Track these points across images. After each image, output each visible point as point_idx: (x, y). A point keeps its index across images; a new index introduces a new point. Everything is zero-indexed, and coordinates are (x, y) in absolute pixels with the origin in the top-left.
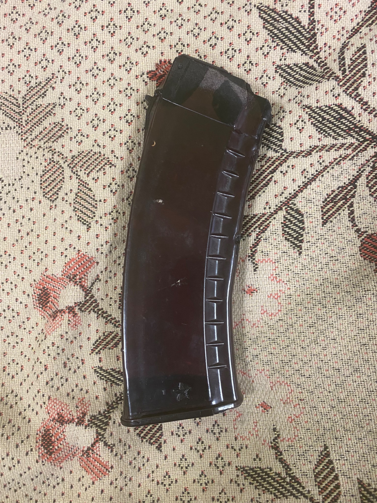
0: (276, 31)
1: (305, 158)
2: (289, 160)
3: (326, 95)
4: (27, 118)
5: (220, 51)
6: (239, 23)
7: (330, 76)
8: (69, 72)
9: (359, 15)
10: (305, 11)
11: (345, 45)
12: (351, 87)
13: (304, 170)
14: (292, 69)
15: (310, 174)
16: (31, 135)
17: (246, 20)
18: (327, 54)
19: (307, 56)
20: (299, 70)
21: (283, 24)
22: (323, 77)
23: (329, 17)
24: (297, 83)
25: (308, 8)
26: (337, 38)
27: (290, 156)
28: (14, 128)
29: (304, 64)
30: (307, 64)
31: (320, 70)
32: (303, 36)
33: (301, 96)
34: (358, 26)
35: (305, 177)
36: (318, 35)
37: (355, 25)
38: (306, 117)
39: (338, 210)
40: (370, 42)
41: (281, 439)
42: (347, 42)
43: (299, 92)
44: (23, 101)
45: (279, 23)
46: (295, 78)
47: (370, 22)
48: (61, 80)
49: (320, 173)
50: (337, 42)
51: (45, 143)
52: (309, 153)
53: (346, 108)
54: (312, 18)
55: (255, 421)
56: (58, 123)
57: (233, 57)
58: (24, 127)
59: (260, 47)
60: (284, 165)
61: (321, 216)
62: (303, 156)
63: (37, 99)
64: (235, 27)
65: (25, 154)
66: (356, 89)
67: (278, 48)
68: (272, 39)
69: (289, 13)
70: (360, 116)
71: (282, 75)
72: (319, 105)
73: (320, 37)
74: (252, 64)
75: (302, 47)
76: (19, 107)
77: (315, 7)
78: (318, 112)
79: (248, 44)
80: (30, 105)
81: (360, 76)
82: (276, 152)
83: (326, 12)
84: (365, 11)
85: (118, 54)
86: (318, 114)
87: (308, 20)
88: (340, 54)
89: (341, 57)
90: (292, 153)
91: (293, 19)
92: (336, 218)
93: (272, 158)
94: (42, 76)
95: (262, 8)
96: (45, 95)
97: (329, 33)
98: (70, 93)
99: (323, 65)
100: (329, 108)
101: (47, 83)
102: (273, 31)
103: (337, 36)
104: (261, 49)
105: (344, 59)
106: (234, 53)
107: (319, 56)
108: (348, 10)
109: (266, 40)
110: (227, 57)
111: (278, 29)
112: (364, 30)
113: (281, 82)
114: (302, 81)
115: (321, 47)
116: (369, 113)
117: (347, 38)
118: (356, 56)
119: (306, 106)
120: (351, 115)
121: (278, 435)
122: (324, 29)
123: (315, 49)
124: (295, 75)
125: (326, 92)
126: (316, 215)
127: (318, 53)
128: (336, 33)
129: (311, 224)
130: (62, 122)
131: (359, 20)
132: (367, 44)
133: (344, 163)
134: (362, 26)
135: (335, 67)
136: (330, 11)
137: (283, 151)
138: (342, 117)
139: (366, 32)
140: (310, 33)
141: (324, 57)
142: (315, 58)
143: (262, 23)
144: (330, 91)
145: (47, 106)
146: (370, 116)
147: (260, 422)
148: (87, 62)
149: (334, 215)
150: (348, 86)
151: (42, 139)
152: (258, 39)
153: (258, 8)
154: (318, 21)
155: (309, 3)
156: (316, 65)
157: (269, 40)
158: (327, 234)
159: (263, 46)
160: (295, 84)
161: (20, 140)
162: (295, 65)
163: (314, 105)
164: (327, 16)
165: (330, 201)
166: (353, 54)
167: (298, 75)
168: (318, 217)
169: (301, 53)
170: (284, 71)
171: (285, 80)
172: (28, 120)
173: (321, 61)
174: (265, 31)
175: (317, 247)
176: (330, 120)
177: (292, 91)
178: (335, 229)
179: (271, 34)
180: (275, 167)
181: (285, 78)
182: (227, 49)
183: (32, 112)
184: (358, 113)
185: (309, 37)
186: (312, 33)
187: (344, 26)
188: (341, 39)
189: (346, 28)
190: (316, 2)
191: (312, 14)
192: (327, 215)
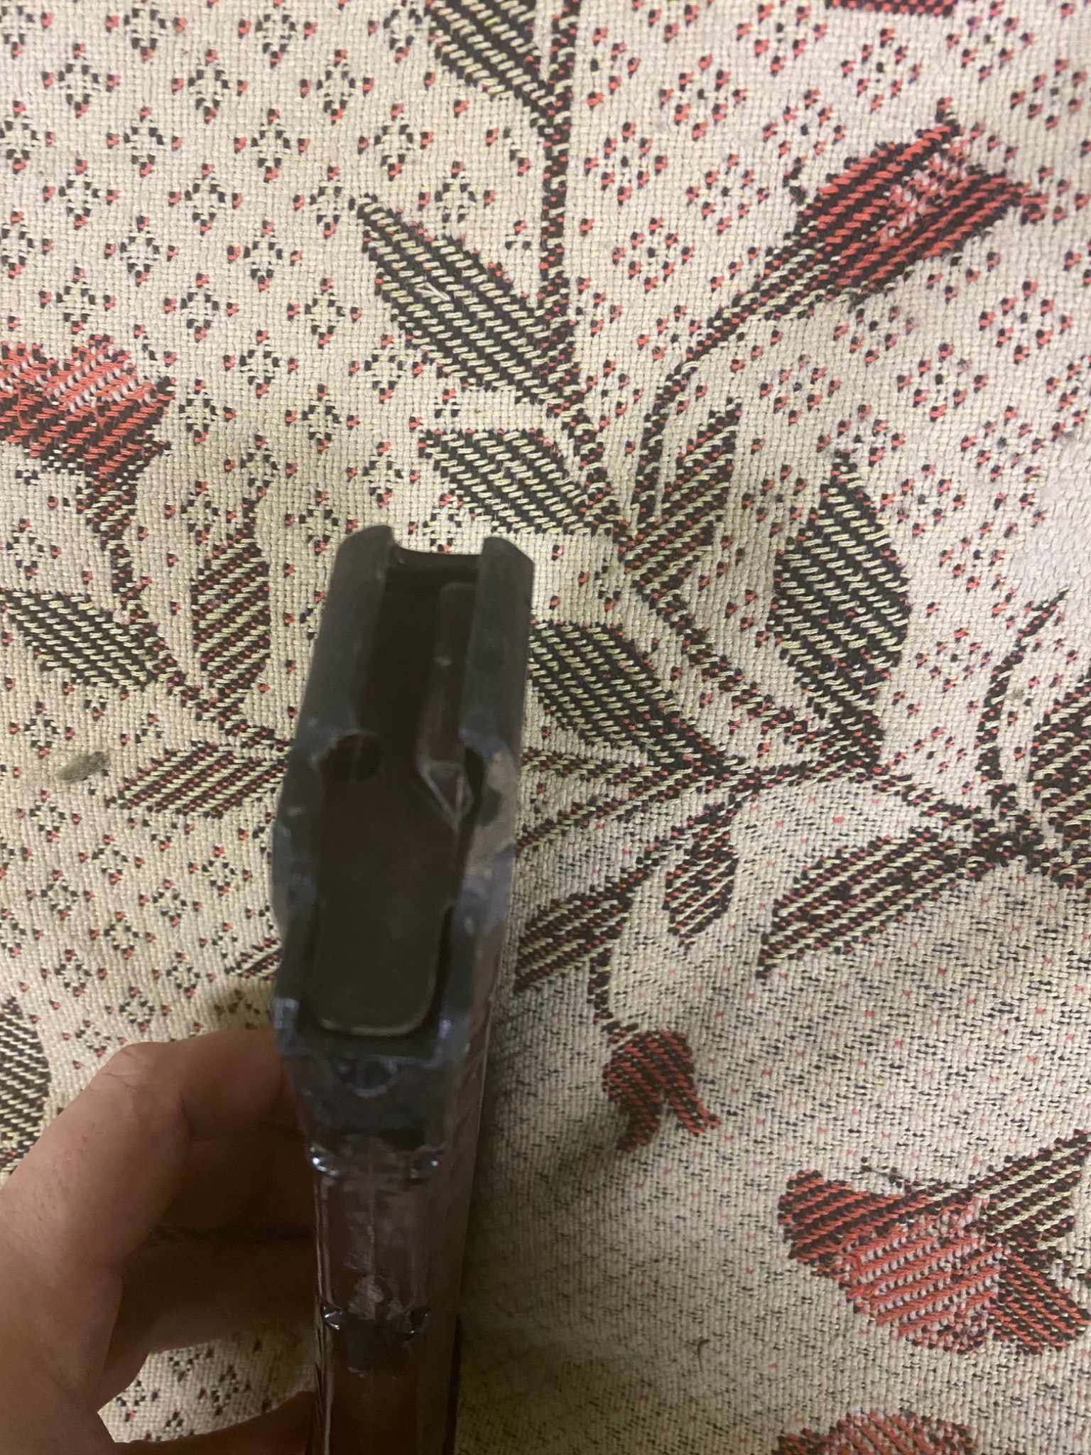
0: (419, 311)
5: (223, 353)
6: (292, 263)
7: (600, 518)
9: (746, 267)
10: (526, 245)
11: (677, 383)
12: (660, 574)
14: (482, 451)
17: (317, 256)
18: (609, 405)
19: (537, 406)
20: (508, 456)
21: (443, 286)
23: (624, 267)
24: (497, 505)
25: (538, 232)
26: (651, 346)
29: (523, 434)
30: (534, 437)
31: (576, 474)
32: (522, 333)
34: (737, 310)
36: (578, 332)
37: (726, 302)
39: (563, 962)
40: (756, 400)
42: (685, 370)
45: (431, 283)
46: (490, 484)
47: (781, 299)
49: (530, 837)
50: (649, 364)
53: (633, 642)
54: (552, 272)
57: (268, 380)
59: (361, 360)
64: (278, 275)
66: (676, 582)
67: (429, 371)
68: (404, 338)
69: (468, 247)
70: (673, 679)
71: (445, 469)
72: (556, 618)
73: (588, 339)
74: (336, 419)
75: (519, 372)
77: (567, 232)
79: (321, 347)
83: (613, 247)
84: (769, 251)
86: (551, 648)
87: (537, 276)
88: (650, 424)
91: (482, 270)
95: (374, 217)
97: (622, 325)
99: (591, 453)
100: (584, 633)
102: (411, 309)
103: (653, 338)
104: (368, 367)
105: (658, 451)
106: (270, 367)
107: (580, 411)
108: (697, 245)
109: (385, 337)
110: (245, 380)
111: (427, 305)
112: (756, 328)
113: (439, 493)
114: (512, 504)
115: (592, 374)
116: (706, 672)
117: (689, 352)
118: (699, 453)
120: (646, 669)
122: (603, 311)
123: (569, 383)
124: (492, 472)
125: (582, 575)
127: (579, 397)
128: (649, 329)
131: (742, 283)
132: (744, 409)
133: (598, 827)
134: (750, 310)
136: (628, 245)
138: (617, 671)
139: (759, 343)
140: (548, 324)
141: (598, 415)
142: (566, 416)
143: (372, 277)
146: (708, 684)
150: (651, 570)
152: (358, 331)
153: (361, 213)
154: (581, 281)
155: (545, 216)
156: (566, 446)
157: (396, 340)
164: (615, 262)
165: (545, 931)
166: (690, 441)
167: (501, 474)
169: (514, 394)
170: (453, 453)
171: (454, 486)
174: (380, 304)
179: (402, 319)
181: (453, 478)
182: (246, 349)
184: (672, 665)
185: (546, 339)
186: (556, 322)
187: (682, 303)
188: (669, 351)
189: (689, 311)
190: (573, 212)
191: (554, 257)
192: (529, 968)
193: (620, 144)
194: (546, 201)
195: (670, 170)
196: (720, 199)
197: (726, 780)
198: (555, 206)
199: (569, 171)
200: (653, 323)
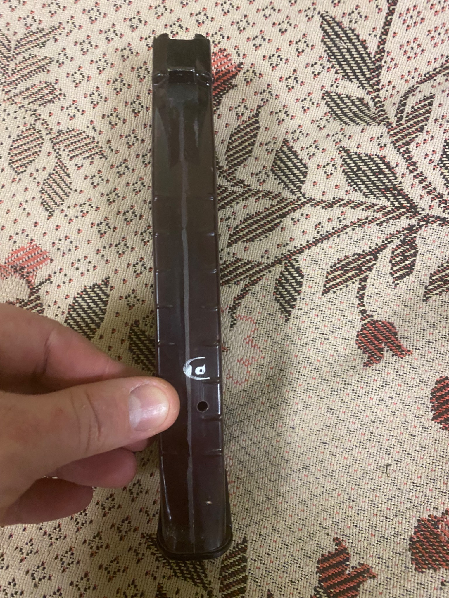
0: (335, 50)
1: (324, 210)
2: (305, 207)
3: (371, 141)
4: (14, 67)
5: (264, 54)
6: (294, 28)
7: (382, 121)
8: (80, 26)
9: (439, 60)
10: (375, 36)
11: (412, 90)
12: (402, 140)
13: (320, 224)
14: (343, 101)
15: (325, 230)
16: (15, 88)
17: (303, 26)
18: (388, 94)
19: (364, 90)
20: (351, 104)
21: (345, 43)
22: (374, 119)
23: (402, 52)
24: (344, 118)
25: (380, 33)
26: (405, 79)
27: (307, 203)
29: (358, 98)
30: (361, 100)
31: (374, 111)
32: (366, 65)
33: (343, 134)
34: (434, 72)
35: (318, 232)
36: (383, 69)
37: (431, 70)
38: (339, 162)
39: (347, 280)
40: (440, 94)
42: (415, 87)
43: (342, 129)
44: (16, 45)
45: (341, 41)
46: (343, 112)
48: (68, 33)
49: (336, 232)
50: (404, 84)
51: (29, 103)
52: (330, 205)
53: (389, 163)
54: (381, 47)
56: (51, 83)
57: (277, 65)
58: (9, 76)
59: (311, 63)
60: (298, 211)
61: (324, 283)
62: (323, 207)
63: (33, 47)
64: (288, 31)
65: (2, 110)
66: (408, 143)
67: (333, 71)
68: (327, 58)
69: (356, 32)
70: (402, 177)
71: (329, 104)
72: (358, 151)
73: (386, 72)
74: (297, 82)
75: (361, 78)
76: (9, 51)
77: (389, 35)
78: (354, 159)
79: (298, 56)
80: (23, 51)
81: (416, 130)
82: (293, 193)
83: (401, 44)
85: (143, 22)
86: (354, 162)
87: (376, 47)
88: (402, 99)
89: (403, 102)
90: (311, 200)
91: (359, 41)
92: (341, 289)
93: (286, 200)
94: (47, 23)
95: (326, 18)
96: (44, 46)
97: (397, 70)
98: (73, 51)
99: (380, 106)
100: (370, 158)
101: (50, 32)
102: (332, 49)
103: (406, 76)
104: (312, 66)
105: (405, 104)
106: (279, 61)
107: (378, 95)
108: (427, 49)
109: (321, 57)
110: (269, 64)
111: (338, 48)
112: (440, 78)
113: (324, 112)
114: (349, 118)
115: (384, 84)
116: (415, 176)
117: (417, 82)
118: (419, 106)
119: (344, 149)
120: (392, 173)
122: (392, 64)
123: (376, 85)
124: (344, 108)
125: (372, 138)
126: (318, 280)
127: (378, 90)
128: (405, 73)
129: (310, 289)
130: (56, 83)
131: (437, 65)
132: (436, 95)
133: (368, 227)
134: (439, 73)
135: (391, 111)
136: (406, 44)
137: (301, 195)
138: (381, 172)
139: (441, 82)
140: (375, 64)
141: (384, 97)
142: (373, 95)
143: (321, 36)
144: (376, 138)
145: (43, 59)
146: (415, 180)
148: (104, 21)
149: (339, 285)
150: (399, 138)
152: (312, 53)
153: (322, 16)
154: (388, 52)
155: (383, 28)
156: (371, 104)
157: (324, 58)
158: (324, 306)
159: (316, 63)
160: (340, 119)
162: (347, 96)
163: (353, 149)
164: (400, 49)
165: (340, 268)
166: (417, 102)
167: (347, 109)
168: (320, 283)
169: (358, 84)
170: (333, 100)
171: (330, 110)
172: (16, 69)
173: (379, 101)
174: (322, 45)
175: (308, 317)
176: (366, 172)
177: (335, 126)
178: (337, 302)
179: (329, 51)
180: (286, 212)
181: (331, 108)
182: (272, 54)
183: (23, 61)
184: (402, 173)
185: (373, 69)
186: (377, 64)
187: (417, 67)
188: (410, 81)
189: (419, 70)
190: (392, 29)
191: (383, 42)
192: (331, 284)
193: (411, 11)
194: (385, 23)
195: (425, 23)
196: (437, 36)
197: (417, 216)
198: (387, 25)
199: (395, 15)
200: (407, 72)
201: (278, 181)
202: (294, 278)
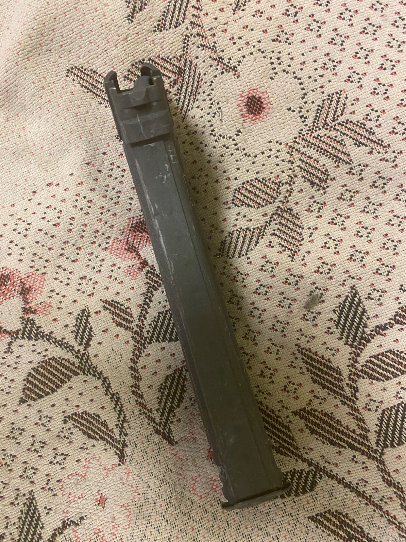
1: (382, 480)
2: (373, 462)
4: (322, 135)
8: (396, 165)
13: (366, 482)
15: (364, 489)
16: (304, 147)
27: (377, 462)
28: (306, 125)
35: (357, 484)
39: (334, 532)
41: (75, 529)
49: (369, 500)
51: (298, 166)
52: (390, 484)
55: (83, 495)
56: (328, 175)
58: (311, 135)
60: (365, 457)
61: (319, 513)
62: (383, 477)
65: (278, 149)
76: (333, 121)
80: (341, 132)
82: (377, 443)
90: (382, 462)
92: (323, 531)
93: (368, 441)
96: (359, 146)
98: (369, 175)
121: (78, 524)
126: (318, 506)
129: (306, 503)
130: (331, 180)
137: (380, 451)
145: (345, 154)
147: (84, 501)
149: (325, 528)
151: (303, 161)
158: (301, 525)
161: (293, 136)
165: (340, 520)
168: (317, 509)
172: (321, 137)
175: (283, 517)
178: (310, 534)
180: (357, 447)
183: (332, 138)
192: (322, 520)
201: (378, 423)
202: (306, 483)
